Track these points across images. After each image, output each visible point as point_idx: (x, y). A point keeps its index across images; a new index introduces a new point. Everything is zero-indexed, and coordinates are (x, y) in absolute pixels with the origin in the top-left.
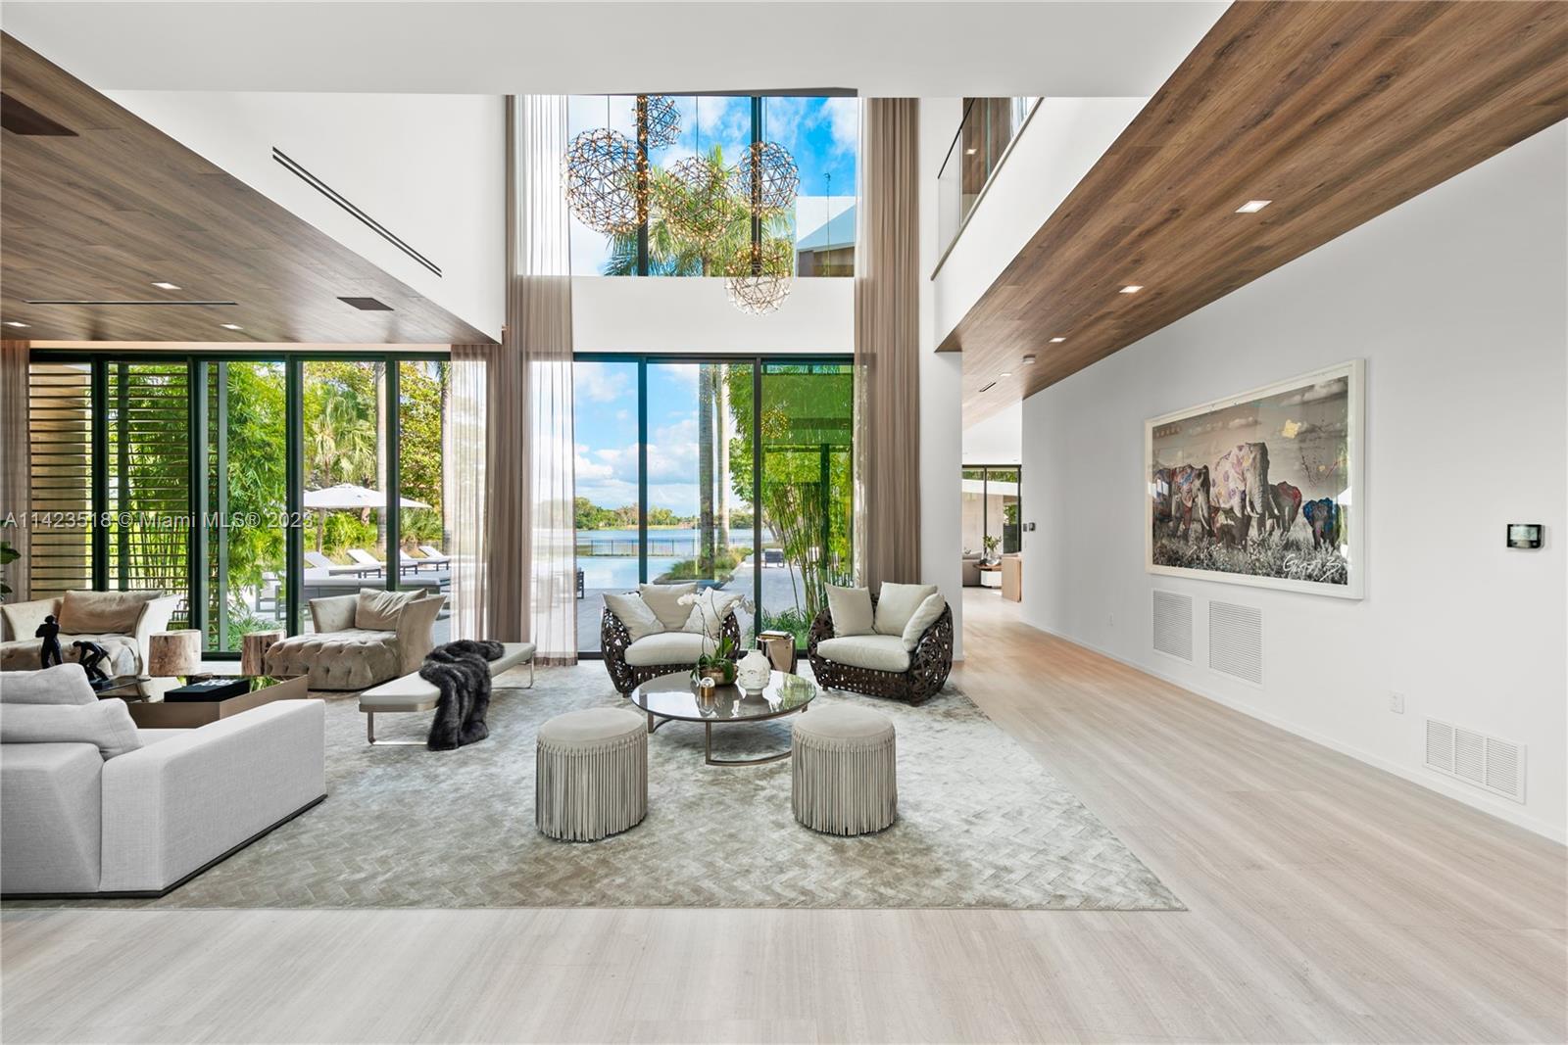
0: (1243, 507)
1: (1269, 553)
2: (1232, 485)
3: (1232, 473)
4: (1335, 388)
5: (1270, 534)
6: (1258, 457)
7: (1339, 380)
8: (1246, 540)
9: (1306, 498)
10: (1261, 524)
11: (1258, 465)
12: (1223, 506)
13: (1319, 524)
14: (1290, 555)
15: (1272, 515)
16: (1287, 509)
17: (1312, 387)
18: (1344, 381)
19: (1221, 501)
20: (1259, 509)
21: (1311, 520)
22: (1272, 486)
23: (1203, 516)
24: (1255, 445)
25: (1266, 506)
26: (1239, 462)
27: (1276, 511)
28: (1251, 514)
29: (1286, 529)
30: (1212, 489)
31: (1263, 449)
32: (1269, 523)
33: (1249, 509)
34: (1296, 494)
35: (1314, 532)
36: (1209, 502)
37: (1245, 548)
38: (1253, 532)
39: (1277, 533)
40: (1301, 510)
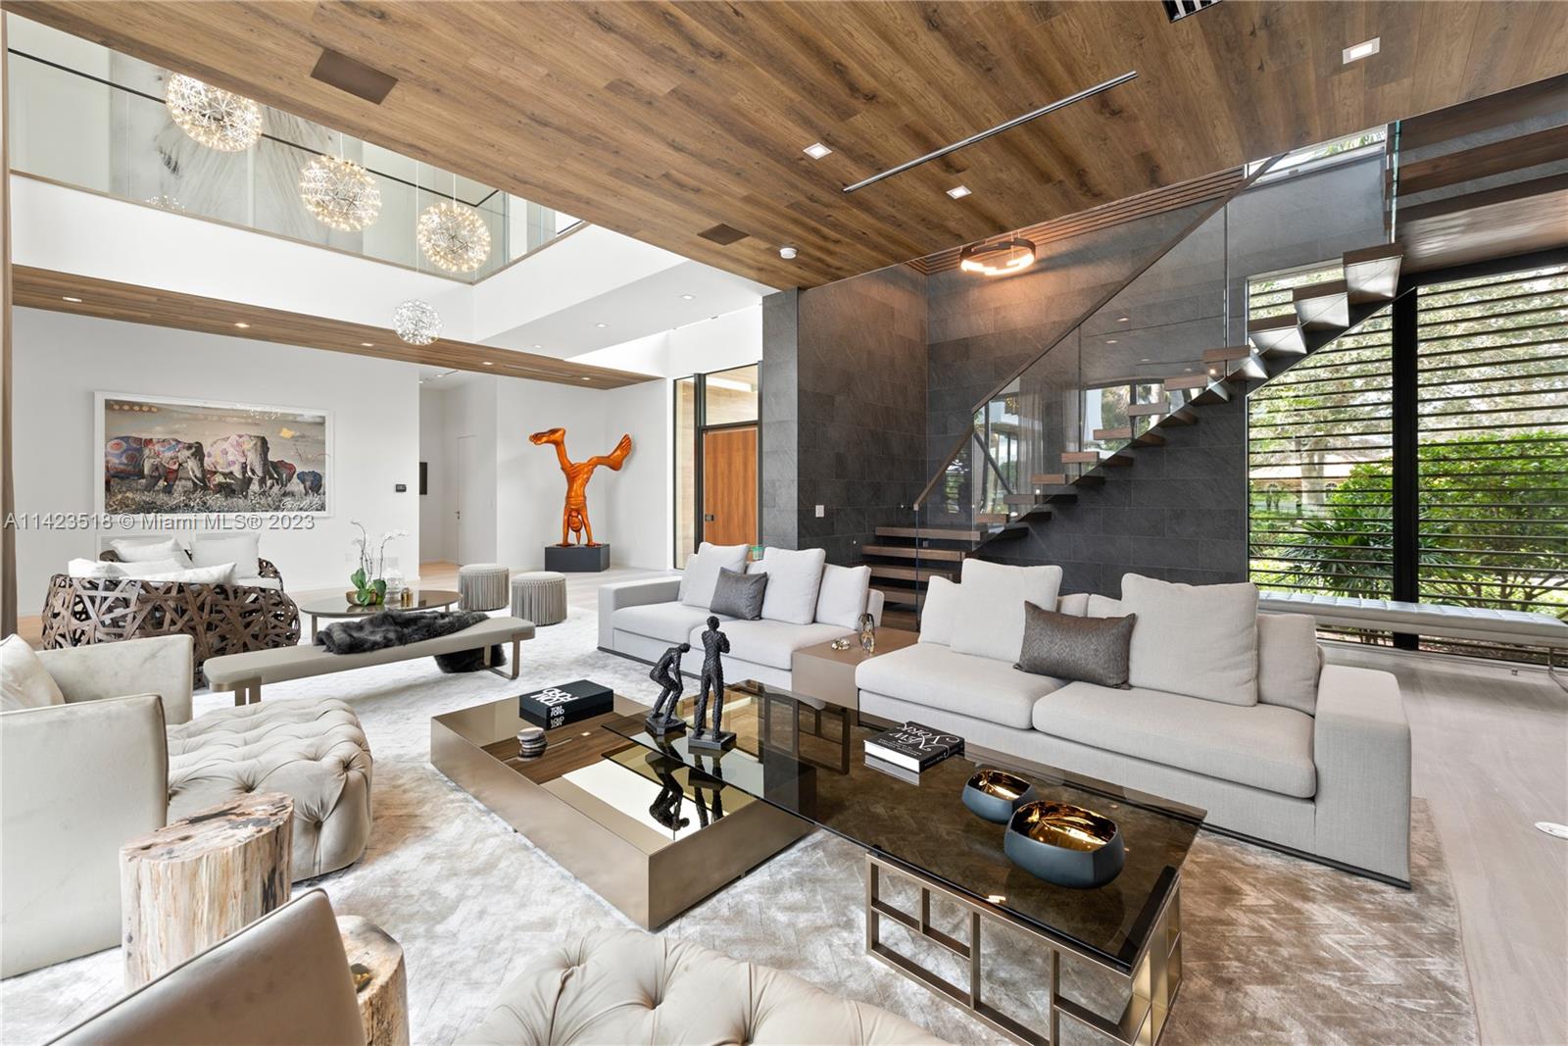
0: (244, 472)
1: (270, 499)
2: (231, 458)
3: (231, 450)
4: (318, 420)
5: (271, 488)
6: (259, 444)
7: (321, 417)
8: (247, 493)
9: (299, 470)
10: (262, 481)
11: (259, 448)
12: (220, 470)
13: (308, 484)
14: (286, 499)
15: (272, 477)
16: (284, 476)
17: (302, 415)
18: (324, 418)
19: (218, 467)
20: (260, 474)
21: (303, 482)
22: (272, 462)
23: (195, 476)
24: (258, 437)
25: (266, 472)
26: (239, 444)
27: (276, 476)
28: (252, 476)
29: (284, 485)
30: (206, 458)
31: (264, 441)
32: (269, 482)
33: (250, 474)
34: (291, 468)
35: (305, 487)
36: (202, 465)
37: (246, 497)
38: (255, 487)
39: (276, 488)
40: (295, 476)
